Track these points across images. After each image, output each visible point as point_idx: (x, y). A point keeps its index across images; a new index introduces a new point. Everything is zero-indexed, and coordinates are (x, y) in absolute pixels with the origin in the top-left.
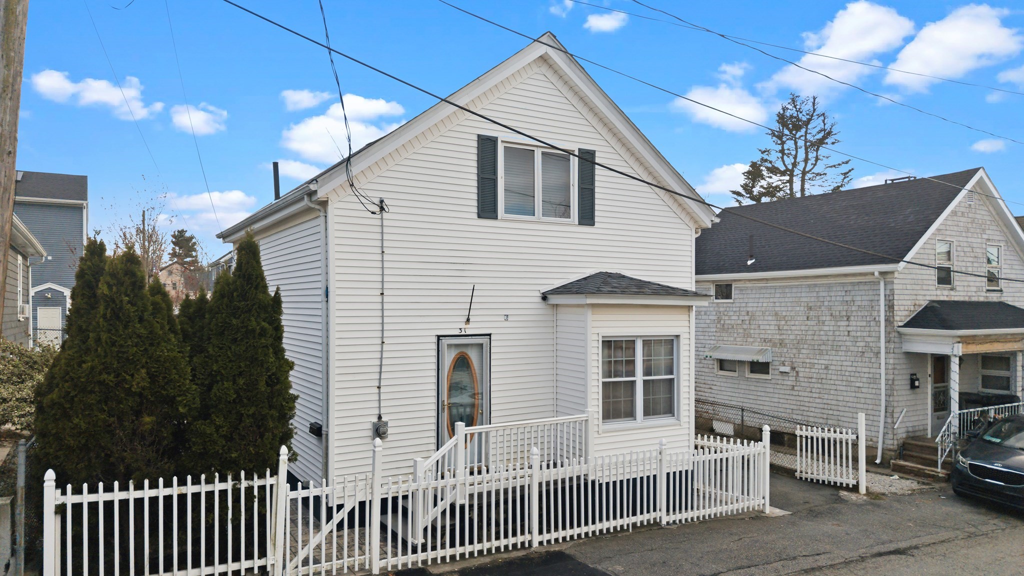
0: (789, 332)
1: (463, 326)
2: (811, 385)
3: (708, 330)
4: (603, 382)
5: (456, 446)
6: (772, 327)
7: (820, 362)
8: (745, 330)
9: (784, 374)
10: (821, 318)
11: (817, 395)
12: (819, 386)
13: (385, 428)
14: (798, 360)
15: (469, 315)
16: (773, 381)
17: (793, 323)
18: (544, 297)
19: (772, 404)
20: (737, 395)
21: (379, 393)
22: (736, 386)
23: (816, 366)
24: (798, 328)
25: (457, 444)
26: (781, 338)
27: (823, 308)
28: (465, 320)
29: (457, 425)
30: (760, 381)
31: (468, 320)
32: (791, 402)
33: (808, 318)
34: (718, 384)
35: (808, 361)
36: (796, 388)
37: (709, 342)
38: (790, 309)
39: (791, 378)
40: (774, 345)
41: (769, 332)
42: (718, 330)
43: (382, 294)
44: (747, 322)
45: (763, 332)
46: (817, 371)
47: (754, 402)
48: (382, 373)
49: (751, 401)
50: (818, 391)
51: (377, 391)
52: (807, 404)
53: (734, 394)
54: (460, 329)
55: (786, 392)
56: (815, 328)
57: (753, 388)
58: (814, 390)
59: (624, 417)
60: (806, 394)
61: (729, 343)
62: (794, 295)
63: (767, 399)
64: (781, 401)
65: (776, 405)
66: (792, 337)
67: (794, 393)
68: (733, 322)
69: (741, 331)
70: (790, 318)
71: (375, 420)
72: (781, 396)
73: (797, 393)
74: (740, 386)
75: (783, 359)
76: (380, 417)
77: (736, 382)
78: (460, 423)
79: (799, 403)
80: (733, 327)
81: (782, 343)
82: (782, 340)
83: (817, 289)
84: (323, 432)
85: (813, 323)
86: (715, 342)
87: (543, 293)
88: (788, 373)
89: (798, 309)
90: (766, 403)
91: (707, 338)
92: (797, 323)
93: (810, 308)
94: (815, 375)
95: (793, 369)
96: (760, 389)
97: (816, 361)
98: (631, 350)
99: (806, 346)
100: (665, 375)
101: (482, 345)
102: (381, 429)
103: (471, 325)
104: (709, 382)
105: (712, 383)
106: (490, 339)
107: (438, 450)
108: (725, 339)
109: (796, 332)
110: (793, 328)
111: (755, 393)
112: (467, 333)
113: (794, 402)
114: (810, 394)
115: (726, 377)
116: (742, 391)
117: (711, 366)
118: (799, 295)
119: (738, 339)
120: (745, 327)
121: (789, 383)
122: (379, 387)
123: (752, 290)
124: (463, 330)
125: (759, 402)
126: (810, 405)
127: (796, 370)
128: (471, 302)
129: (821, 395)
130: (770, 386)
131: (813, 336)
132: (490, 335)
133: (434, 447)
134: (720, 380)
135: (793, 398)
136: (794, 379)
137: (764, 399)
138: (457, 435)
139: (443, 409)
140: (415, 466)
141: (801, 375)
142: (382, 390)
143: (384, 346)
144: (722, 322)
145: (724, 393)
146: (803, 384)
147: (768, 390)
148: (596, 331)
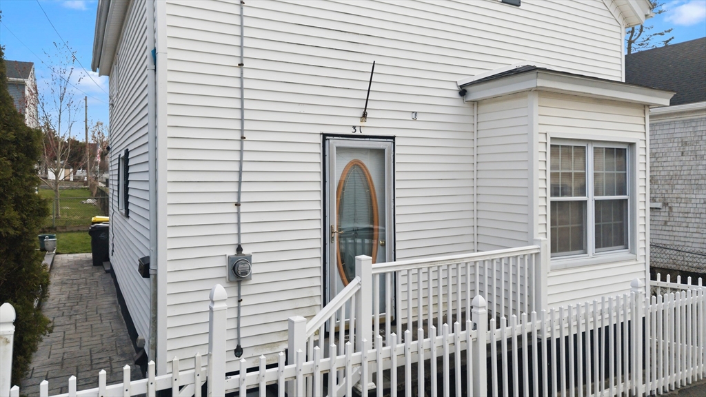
0: (661, 169)
1: (357, 123)
2: (688, 220)
4: (551, 202)
5: (358, 293)
7: (698, 196)
9: (655, 210)
10: (698, 153)
11: (695, 230)
12: (697, 220)
13: (246, 265)
14: (671, 196)
15: (366, 109)
17: (664, 159)
18: (463, 91)
21: (238, 214)
23: (693, 201)
24: (671, 164)
25: (359, 291)
27: (701, 143)
28: (361, 115)
29: (360, 260)
31: (365, 115)
32: (664, 237)
33: (683, 153)
35: (683, 196)
36: (669, 224)
38: (661, 146)
39: (662, 214)
43: (241, 65)
46: (695, 206)
48: (242, 184)
50: (695, 225)
51: (234, 209)
52: (682, 239)
54: (354, 127)
55: (657, 228)
56: (692, 163)
58: (690, 225)
59: (572, 250)
60: (682, 229)
62: (665, 132)
64: (652, 236)
66: (662, 173)
67: (667, 228)
70: (661, 155)
71: (232, 252)
72: (651, 232)
73: (670, 228)
75: (653, 195)
76: (239, 249)
78: (364, 257)
79: (672, 238)
82: (652, 177)
83: (694, 124)
84: (151, 272)
85: (688, 158)
87: (461, 86)
88: (659, 209)
89: (671, 145)
92: (669, 159)
93: (686, 144)
94: (692, 210)
95: (665, 204)
97: (694, 196)
98: (581, 160)
99: (680, 182)
100: (617, 195)
101: (382, 152)
102: (241, 266)
103: (368, 123)
106: (394, 143)
107: (325, 305)
109: (669, 168)
110: (665, 164)
112: (363, 134)
113: (667, 238)
114: (686, 229)
118: (672, 131)
121: (661, 219)
122: (238, 205)
124: (358, 129)
126: (686, 240)
127: (670, 205)
128: (369, 91)
129: (699, 230)
131: (688, 171)
132: (393, 138)
133: (319, 301)
135: (665, 233)
136: (667, 214)
138: (360, 276)
139: (332, 239)
140: (290, 331)
141: (675, 210)
142: (243, 208)
143: (245, 143)
146: (678, 219)
148: (544, 129)
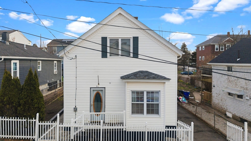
3: (225, 81)
4: (132, 103)
6: (244, 83)
8: (236, 83)
9: (247, 100)
13: (77, 109)
15: (99, 83)
16: (244, 102)
19: (243, 110)
20: (233, 104)
22: (233, 101)
26: (246, 87)
30: (240, 101)
34: (228, 100)
37: (225, 85)
40: (244, 89)
41: (243, 84)
42: (228, 82)
43: (76, 77)
44: (236, 80)
45: (241, 84)
47: (238, 108)
49: (237, 107)
51: (75, 100)
53: (232, 104)
55: (248, 106)
57: (238, 103)
61: (231, 86)
63: (242, 108)
64: (246, 109)
65: (245, 110)
67: (250, 107)
68: (232, 80)
69: (235, 83)
72: (246, 107)
74: (234, 102)
75: (247, 95)
77: (233, 100)
80: (232, 81)
81: (247, 89)
82: (247, 88)
86: (227, 86)
87: (121, 77)
88: (249, 100)
90: (242, 109)
91: (225, 84)
95: (250, 98)
96: (240, 104)
98: (143, 94)
101: (102, 90)
102: (75, 109)
104: (225, 99)
105: (226, 99)
106: (105, 89)
108: (230, 85)
111: (238, 105)
112: (99, 87)
115: (230, 98)
116: (235, 103)
117: (226, 93)
119: (233, 86)
120: (236, 82)
121: (249, 103)
123: (238, 69)
124: (97, 86)
125: (239, 108)
130: (243, 103)
134: (228, 98)
135: (250, 109)
137: (241, 107)
143: (77, 90)
144: (229, 79)
145: (229, 103)
147: (242, 104)
